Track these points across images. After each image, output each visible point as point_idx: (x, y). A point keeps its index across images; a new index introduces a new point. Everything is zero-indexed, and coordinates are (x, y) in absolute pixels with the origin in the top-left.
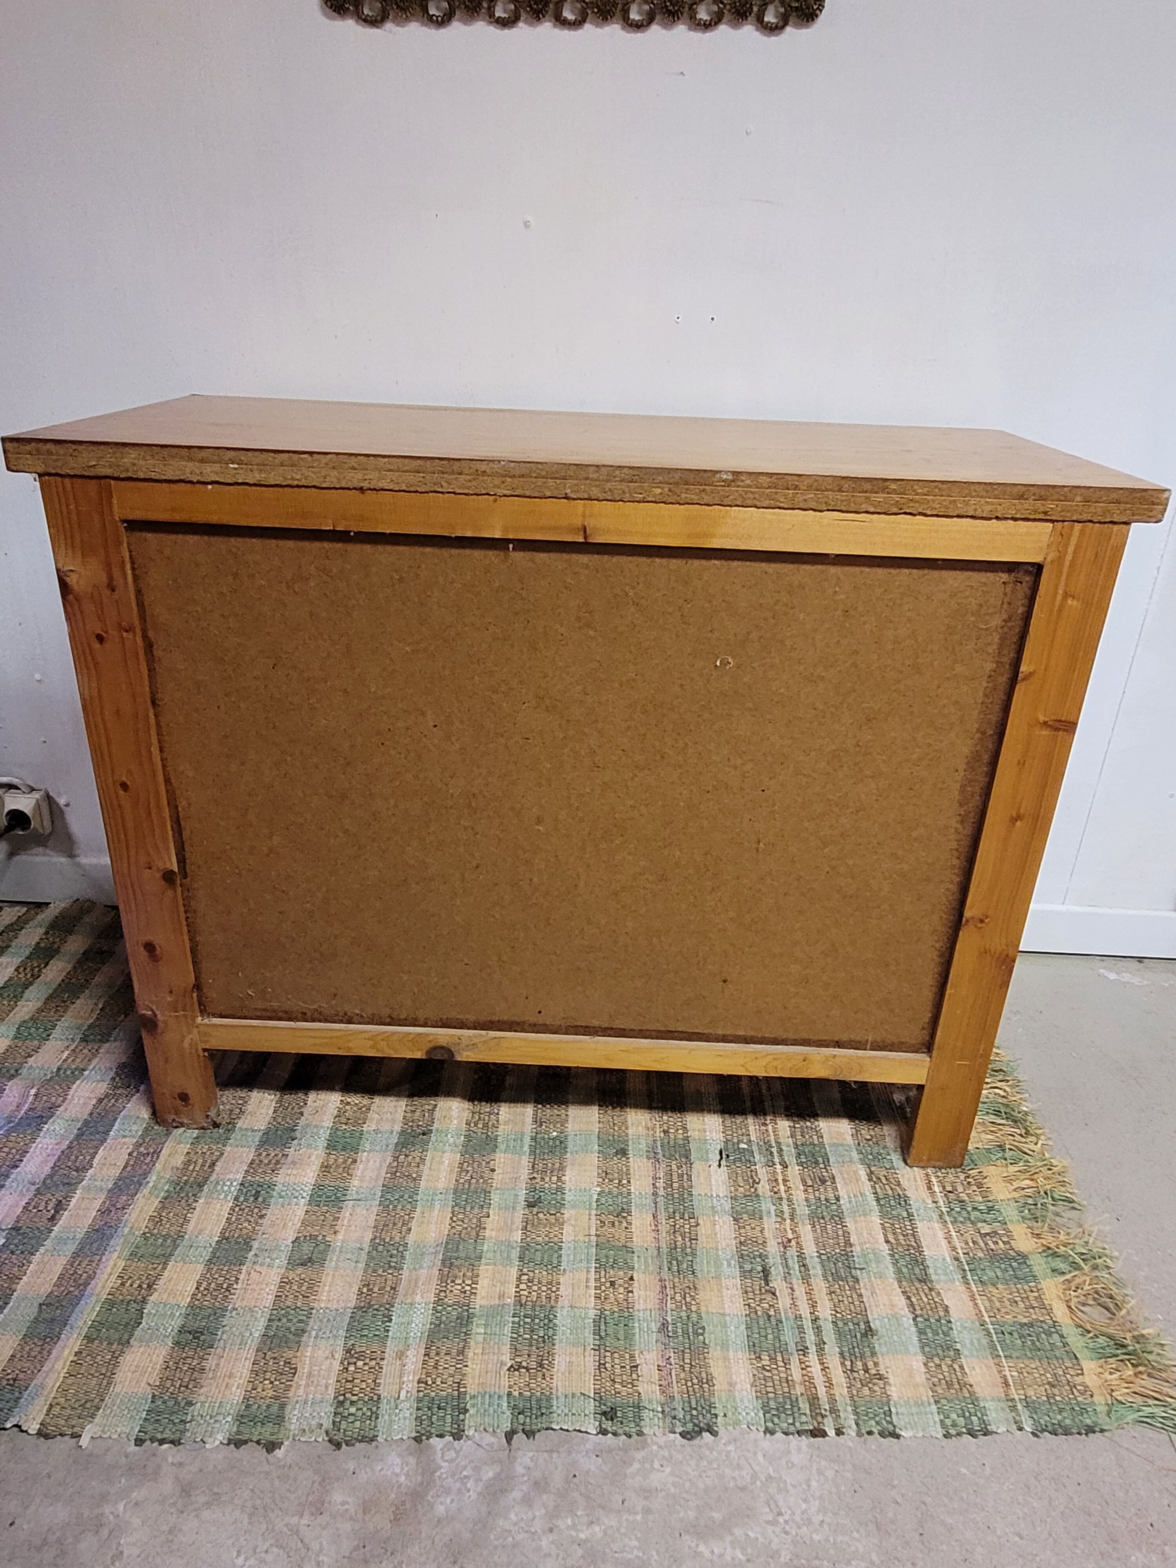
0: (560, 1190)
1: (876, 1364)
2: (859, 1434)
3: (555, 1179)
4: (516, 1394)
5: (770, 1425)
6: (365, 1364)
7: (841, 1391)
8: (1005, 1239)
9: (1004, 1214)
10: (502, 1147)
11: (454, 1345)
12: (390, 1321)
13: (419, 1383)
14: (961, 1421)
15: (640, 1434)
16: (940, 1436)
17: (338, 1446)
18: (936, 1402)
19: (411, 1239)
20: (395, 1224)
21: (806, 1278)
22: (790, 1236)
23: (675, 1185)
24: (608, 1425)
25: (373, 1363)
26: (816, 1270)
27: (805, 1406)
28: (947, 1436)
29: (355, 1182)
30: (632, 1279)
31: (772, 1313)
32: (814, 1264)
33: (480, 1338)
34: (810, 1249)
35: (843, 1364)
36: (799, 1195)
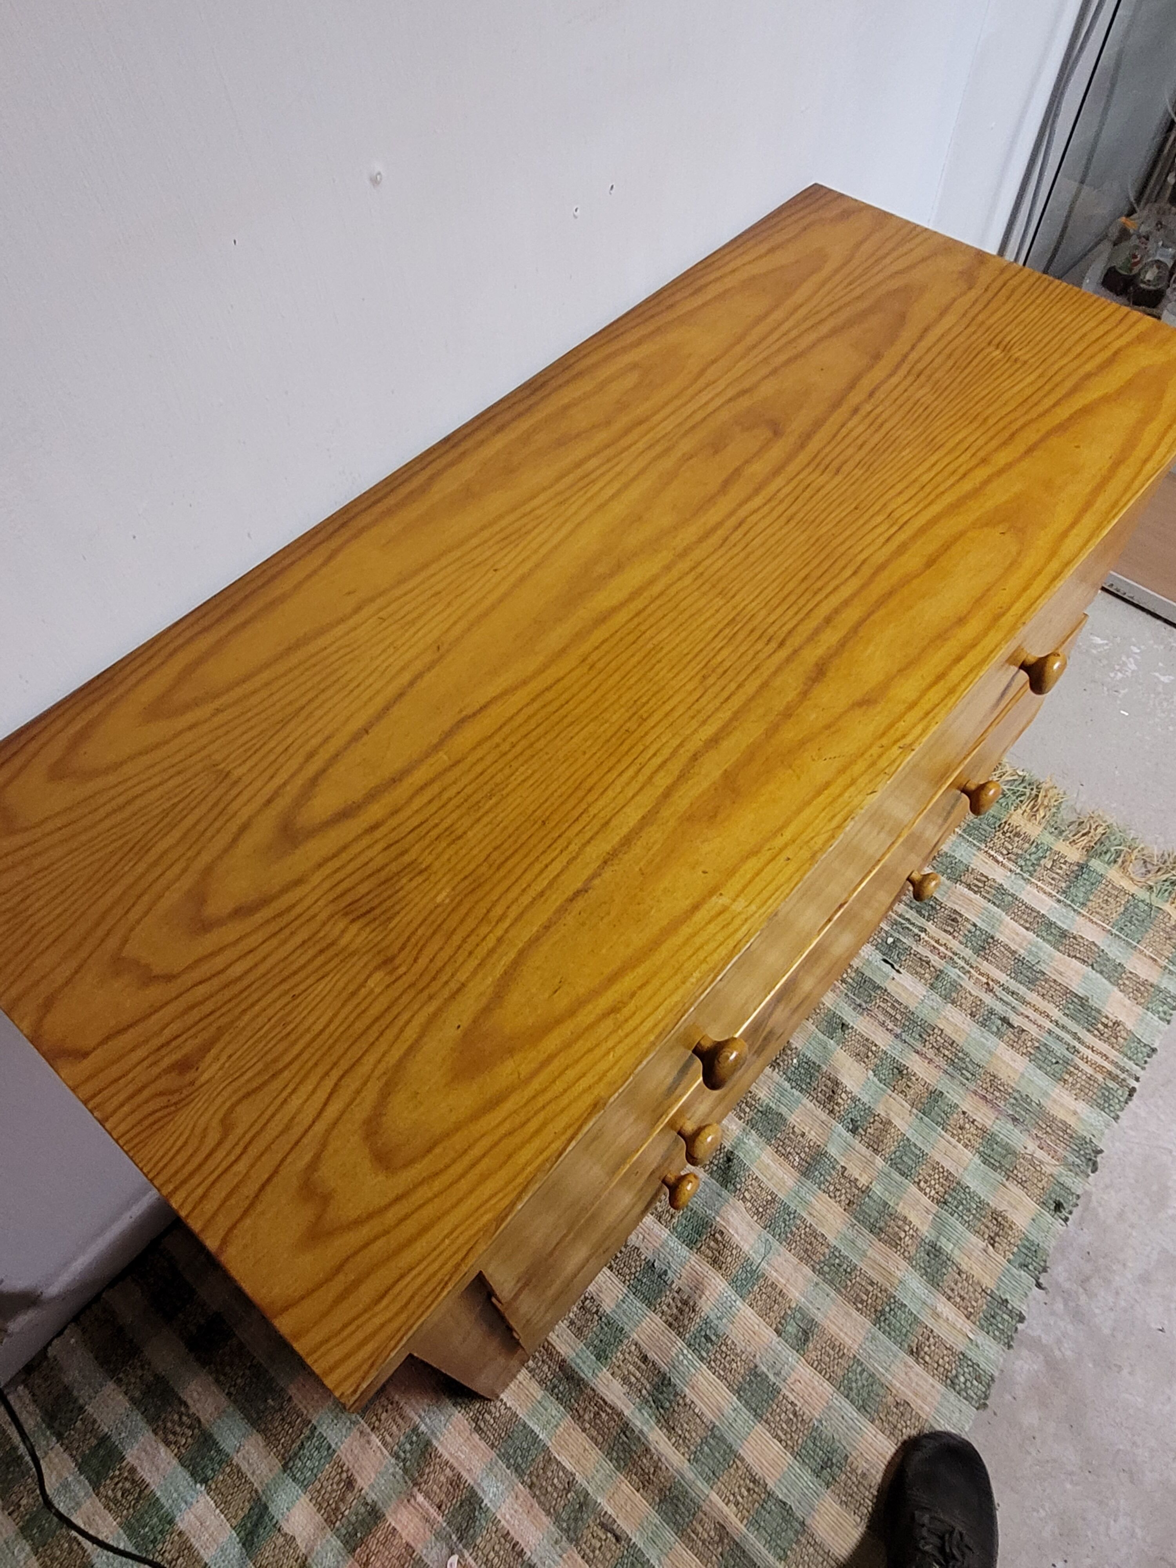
0: (855, 1100)
1: (1107, 1018)
2: (1143, 1068)
3: (844, 1095)
4: (1011, 1257)
5: (1112, 1114)
6: (929, 1346)
7: (1113, 1054)
8: (1062, 861)
9: (1046, 843)
10: (783, 1110)
11: (951, 1274)
12: (906, 1306)
13: (968, 1318)
14: (1166, 1008)
15: (1078, 1197)
16: (1167, 1027)
17: (985, 1406)
18: (1148, 1009)
19: (831, 1239)
20: (811, 1244)
21: (1024, 1002)
22: (985, 980)
23: (898, 1017)
24: (1064, 1213)
25: (931, 1339)
26: (1022, 990)
27: (1111, 1084)
28: (1169, 1022)
29: (746, 1248)
30: (964, 1113)
31: (1037, 1044)
32: (1013, 985)
33: (957, 1252)
34: (1003, 978)
35: (1095, 1036)
36: (954, 944)
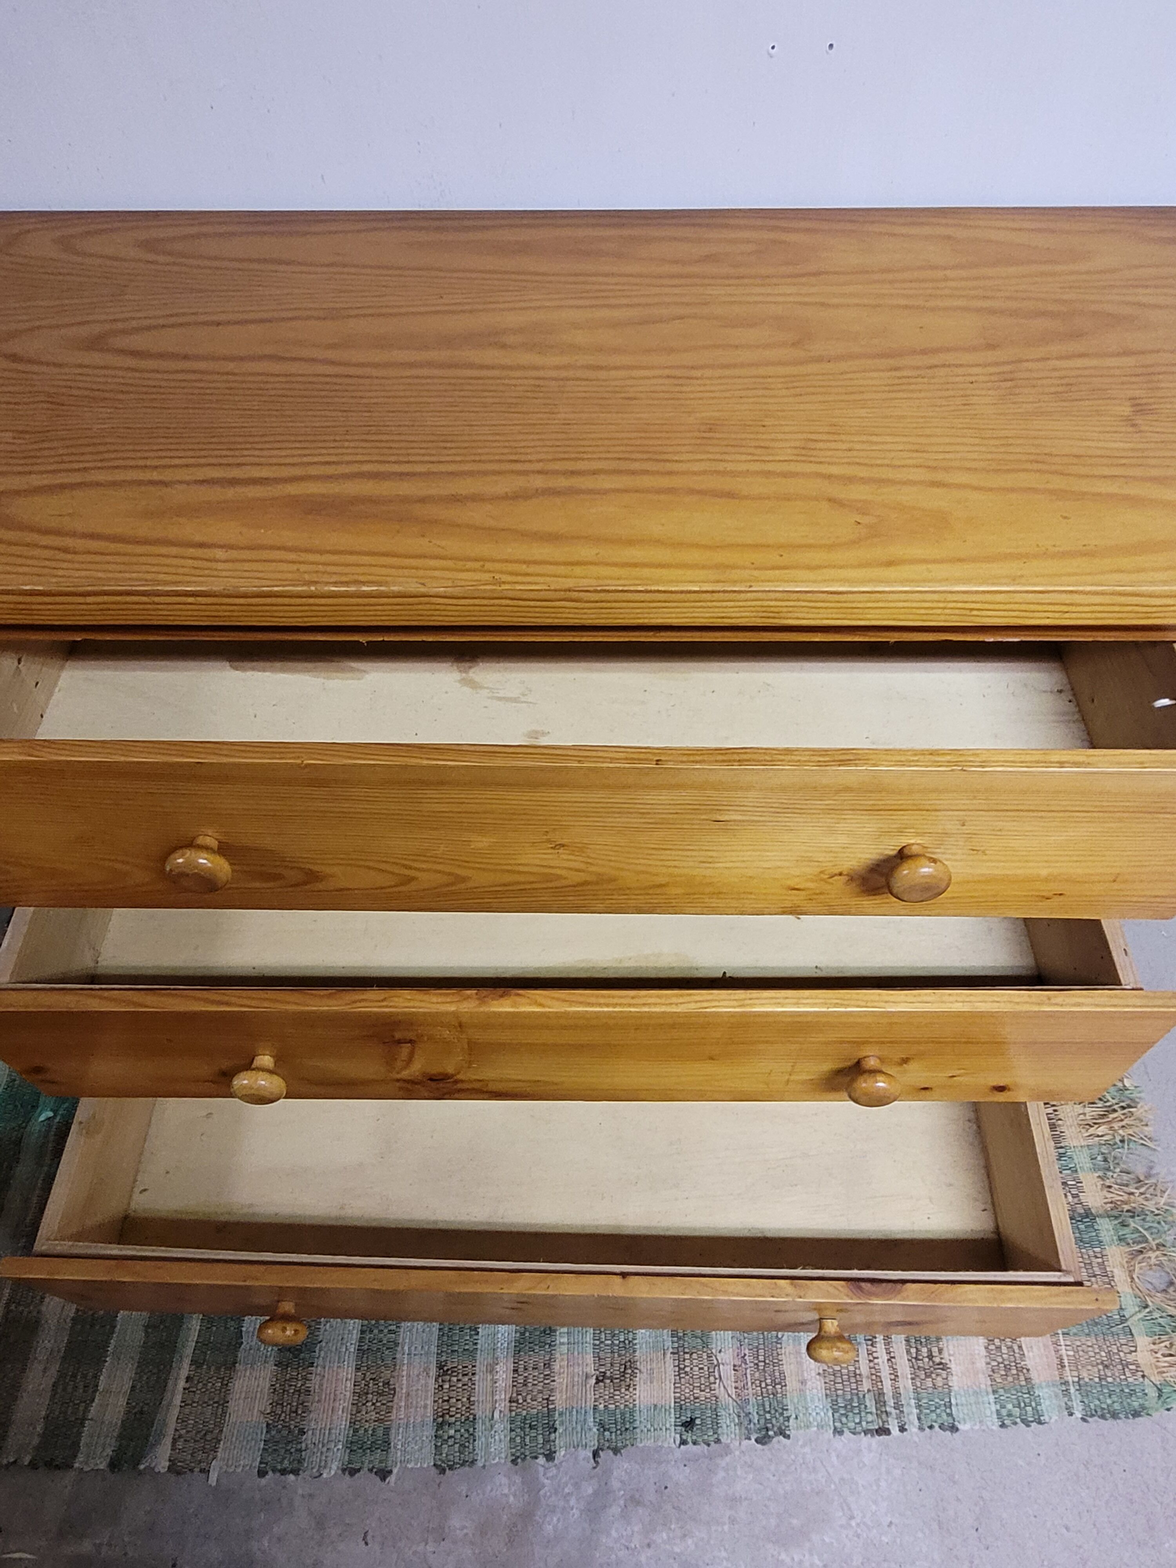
1: (940, 1351)
2: (921, 1429)
4: (601, 1407)
5: (838, 1425)
6: (458, 1380)
7: (906, 1384)
8: (1074, 1191)
9: (1076, 1161)
11: (539, 1358)
12: (478, 1334)
13: (510, 1402)
14: (1016, 1412)
15: (718, 1441)
16: (995, 1428)
17: (443, 1471)
18: (994, 1392)
24: (688, 1437)
25: (466, 1379)
27: (870, 1403)
28: (1003, 1426)
33: (564, 1348)
35: (908, 1352)
